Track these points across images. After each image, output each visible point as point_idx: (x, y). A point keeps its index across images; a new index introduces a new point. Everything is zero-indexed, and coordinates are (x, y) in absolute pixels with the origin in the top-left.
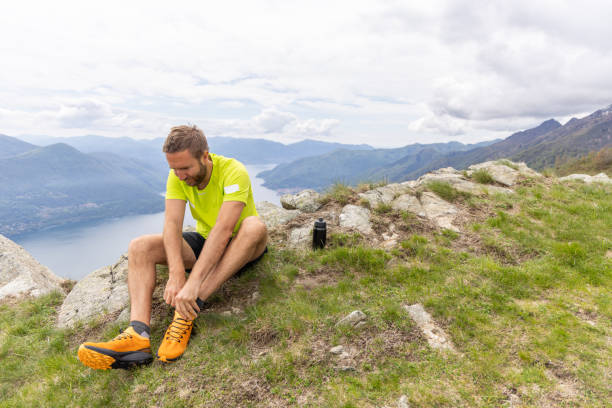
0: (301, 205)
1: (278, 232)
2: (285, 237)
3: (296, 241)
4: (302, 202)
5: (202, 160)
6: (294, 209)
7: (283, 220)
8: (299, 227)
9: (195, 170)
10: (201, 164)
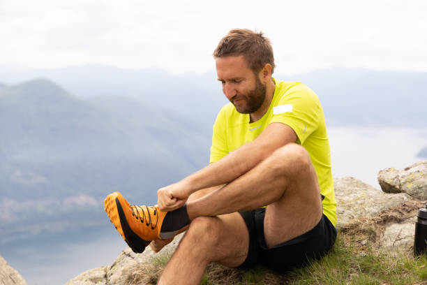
0: (410, 187)
1: (363, 227)
2: (373, 236)
3: (389, 243)
4: (412, 181)
5: (261, 76)
6: (399, 191)
7: (374, 210)
8: (399, 221)
9: (247, 86)
10: (258, 80)
